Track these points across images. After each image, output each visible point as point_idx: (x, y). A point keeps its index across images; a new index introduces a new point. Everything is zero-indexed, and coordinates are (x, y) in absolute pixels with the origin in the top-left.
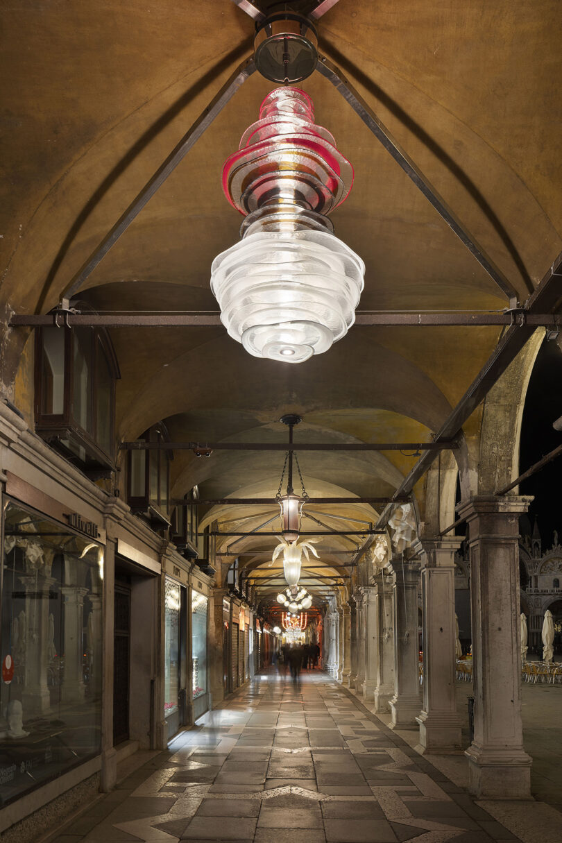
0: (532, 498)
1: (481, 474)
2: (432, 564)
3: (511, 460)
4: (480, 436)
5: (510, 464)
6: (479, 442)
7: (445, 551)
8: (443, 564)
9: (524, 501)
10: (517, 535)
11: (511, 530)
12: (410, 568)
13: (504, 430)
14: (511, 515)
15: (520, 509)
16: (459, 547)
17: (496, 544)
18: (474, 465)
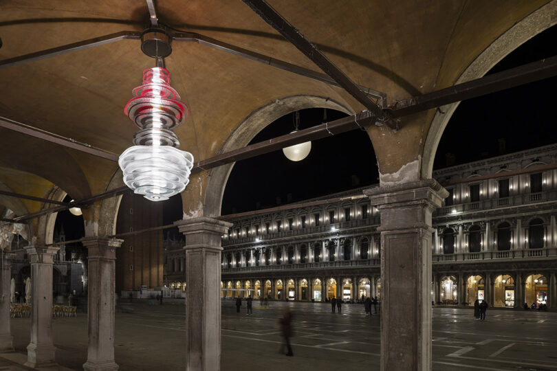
0: (123, 241)
1: (100, 225)
2: (41, 261)
3: (113, 221)
4: (101, 206)
5: (113, 223)
6: (100, 209)
7: (49, 254)
8: (47, 261)
9: (120, 242)
10: (115, 258)
11: (111, 255)
12: (7, 257)
13: (112, 205)
14: (112, 247)
15: (117, 246)
16: (56, 253)
17: (106, 261)
18: (97, 220)
